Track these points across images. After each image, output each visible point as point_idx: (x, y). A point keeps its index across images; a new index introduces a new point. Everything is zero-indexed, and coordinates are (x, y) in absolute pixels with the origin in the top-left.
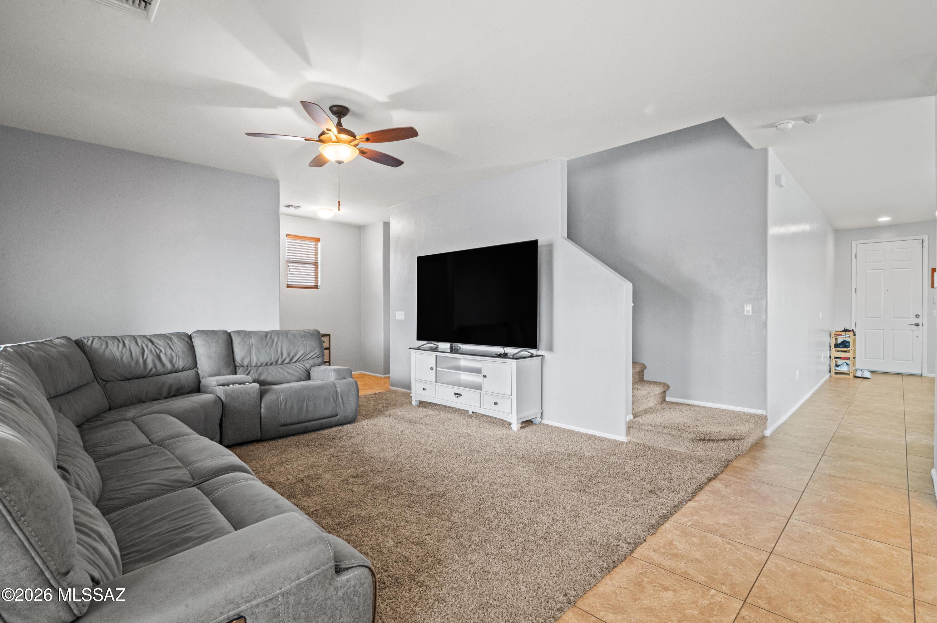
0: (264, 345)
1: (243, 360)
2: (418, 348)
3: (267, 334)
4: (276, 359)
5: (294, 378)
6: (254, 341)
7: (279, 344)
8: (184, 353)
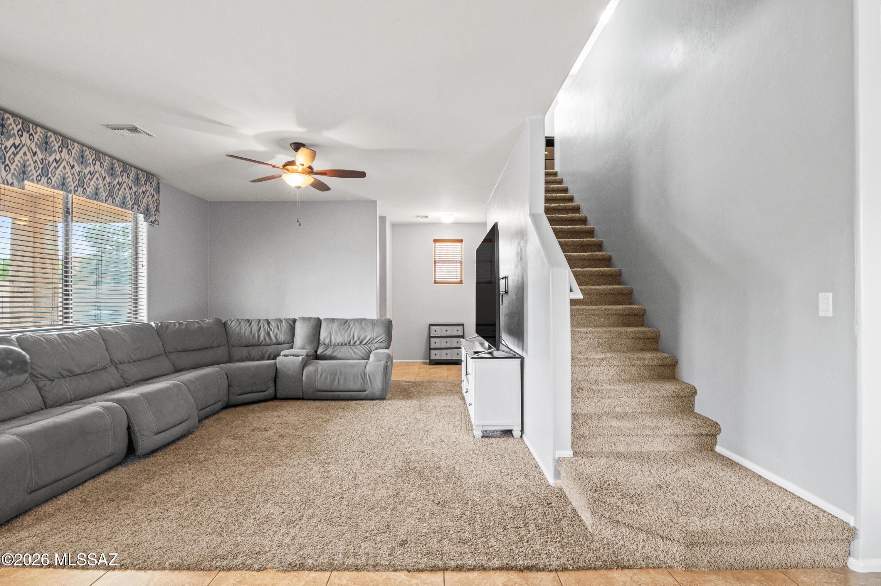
0: (341, 330)
1: (324, 340)
3: (346, 321)
4: (349, 341)
5: (358, 357)
6: (335, 326)
7: (353, 329)
8: (285, 332)
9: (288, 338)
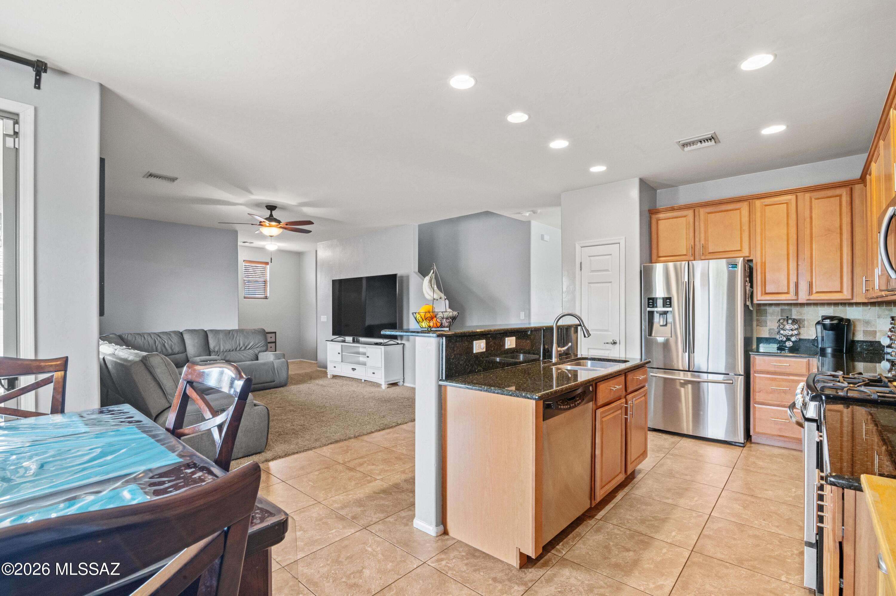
0: (228, 339)
1: (214, 348)
2: (332, 341)
3: (229, 332)
4: (236, 347)
5: (247, 359)
6: (221, 336)
7: (238, 338)
8: (178, 343)
9: (182, 349)
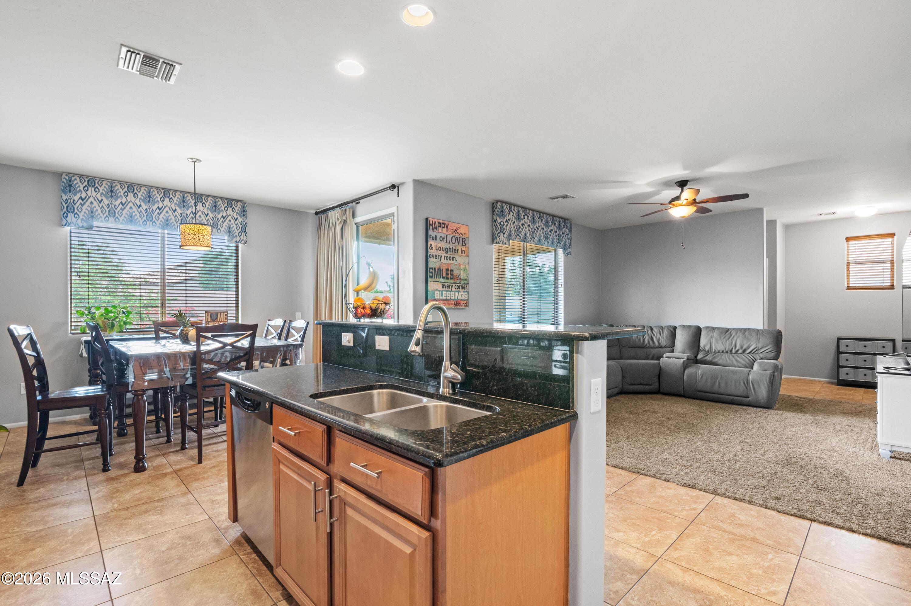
0: (722, 338)
4: (730, 349)
5: (740, 365)
6: (715, 334)
7: (735, 338)
8: (667, 337)
9: (669, 343)
